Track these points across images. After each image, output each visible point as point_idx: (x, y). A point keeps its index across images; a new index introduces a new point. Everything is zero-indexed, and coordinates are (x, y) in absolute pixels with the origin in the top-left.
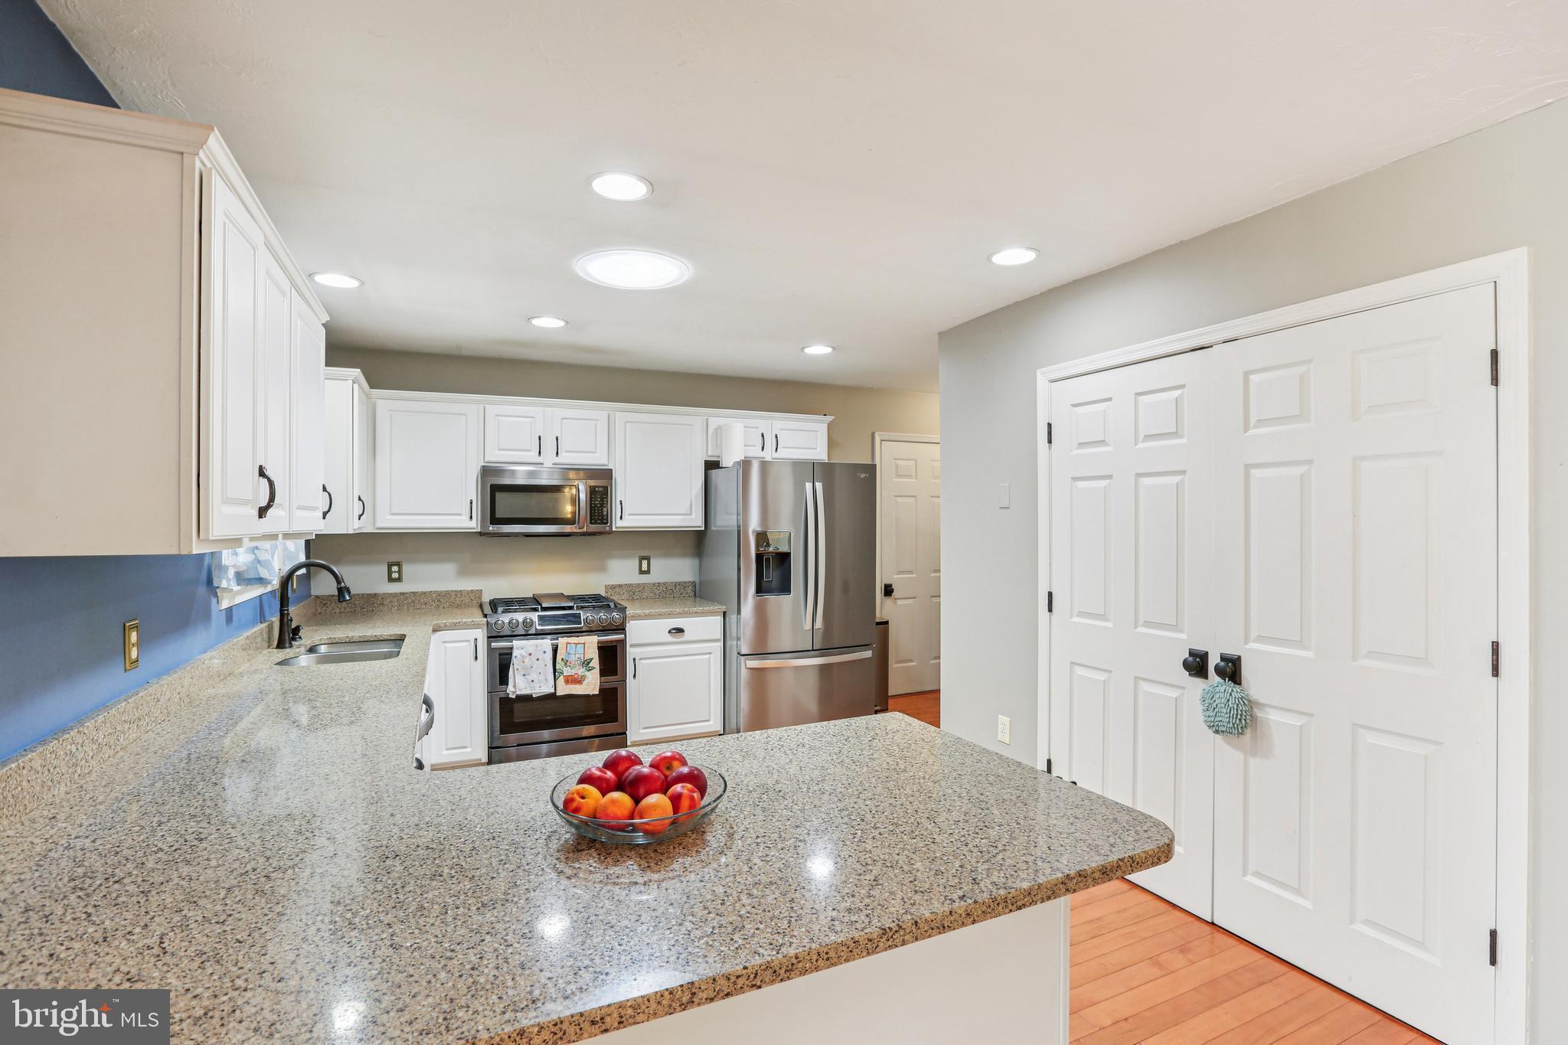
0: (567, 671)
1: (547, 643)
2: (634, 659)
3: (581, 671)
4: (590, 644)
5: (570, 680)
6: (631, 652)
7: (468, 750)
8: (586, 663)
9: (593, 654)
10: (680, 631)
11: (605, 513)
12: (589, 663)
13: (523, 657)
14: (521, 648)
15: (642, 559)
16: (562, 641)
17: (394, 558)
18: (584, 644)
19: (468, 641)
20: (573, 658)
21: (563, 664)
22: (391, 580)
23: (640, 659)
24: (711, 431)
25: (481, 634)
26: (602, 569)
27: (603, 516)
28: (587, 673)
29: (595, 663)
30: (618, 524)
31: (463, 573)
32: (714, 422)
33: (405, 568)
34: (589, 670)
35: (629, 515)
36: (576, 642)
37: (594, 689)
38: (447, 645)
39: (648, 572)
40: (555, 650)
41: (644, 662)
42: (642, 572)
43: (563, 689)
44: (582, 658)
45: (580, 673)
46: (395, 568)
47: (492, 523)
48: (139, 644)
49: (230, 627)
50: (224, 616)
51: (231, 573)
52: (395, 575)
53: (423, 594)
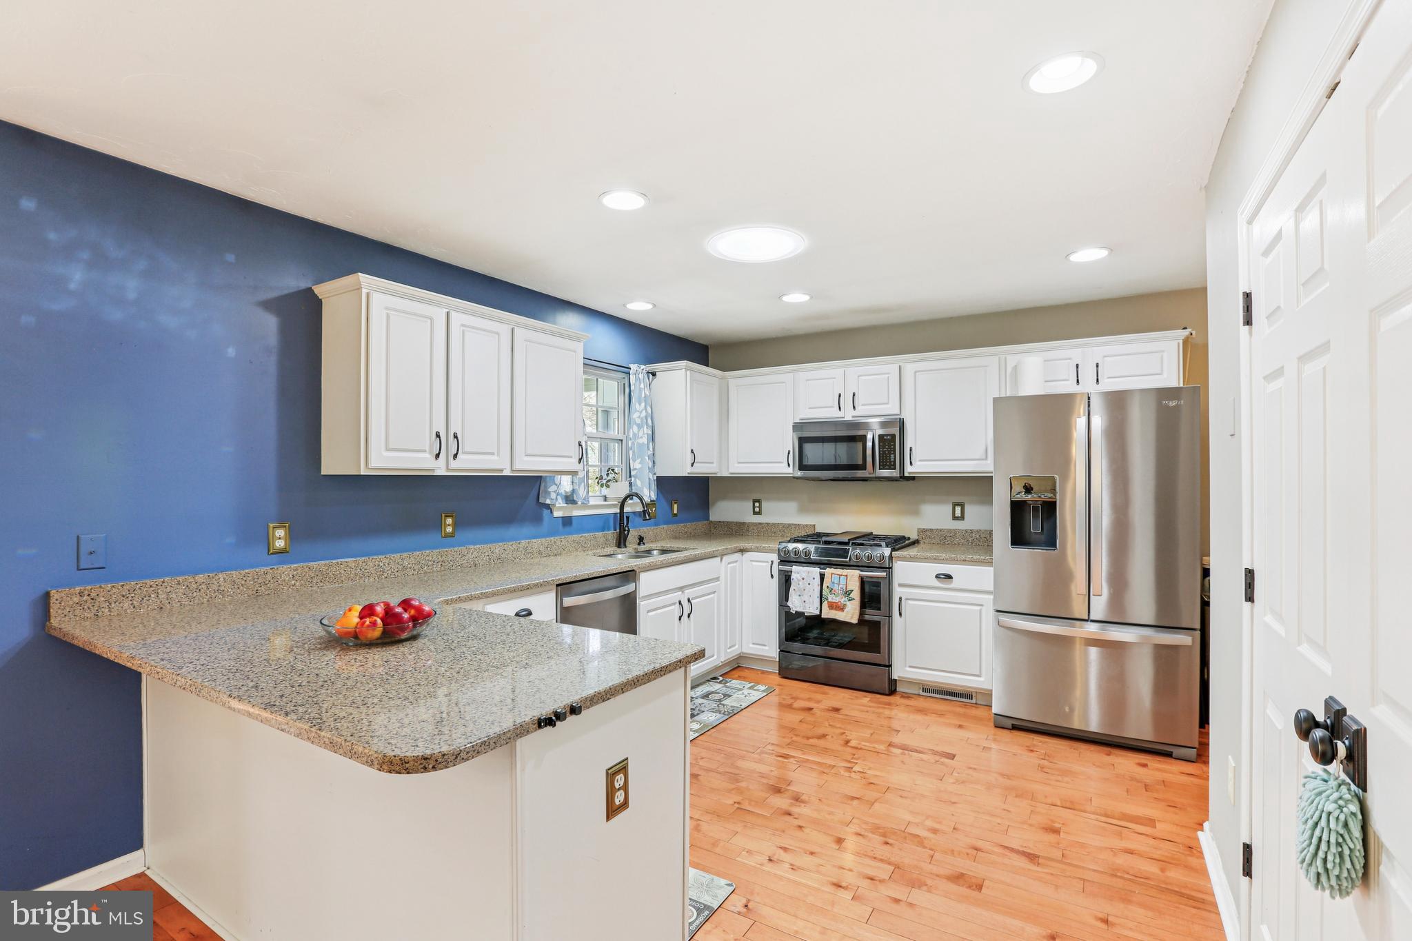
0: (831, 598)
1: (816, 571)
2: (900, 598)
3: (843, 600)
4: (852, 578)
5: (832, 606)
6: (898, 592)
7: (767, 648)
8: (847, 593)
9: (855, 586)
10: (949, 577)
11: (892, 460)
12: (850, 594)
13: (799, 580)
14: (798, 572)
15: (955, 505)
16: (828, 571)
17: (757, 497)
18: (847, 576)
19: (767, 562)
20: (836, 587)
21: (828, 591)
22: (755, 513)
23: (907, 599)
24: (1009, 370)
25: (775, 557)
26: (916, 513)
27: (890, 462)
28: (848, 603)
29: (856, 595)
30: (909, 470)
31: (803, 510)
32: (1012, 361)
33: (764, 504)
34: (850, 600)
35: (920, 461)
36: (839, 573)
37: (852, 618)
38: (754, 563)
39: (962, 518)
40: (822, 577)
41: (910, 602)
42: (955, 518)
43: (827, 613)
44: (844, 588)
45: (842, 601)
46: (757, 504)
47: (800, 469)
48: (456, 525)
49: (567, 529)
50: (560, 521)
51: (553, 496)
52: (757, 510)
53: (774, 524)
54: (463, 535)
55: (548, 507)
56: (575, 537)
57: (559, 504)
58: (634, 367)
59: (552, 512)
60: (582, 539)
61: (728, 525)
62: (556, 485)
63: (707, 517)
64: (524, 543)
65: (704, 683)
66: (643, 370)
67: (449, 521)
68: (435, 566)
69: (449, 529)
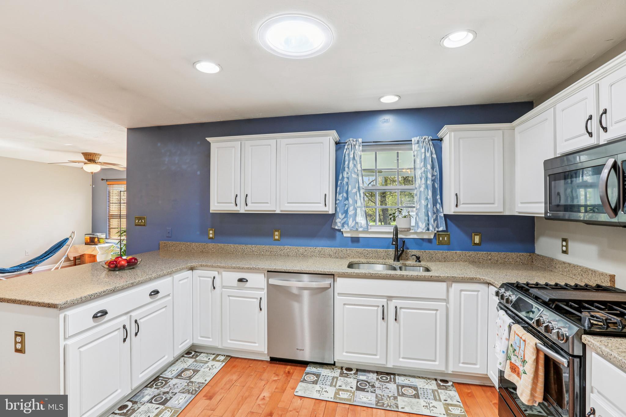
1: (509, 321)
4: (530, 345)
5: (513, 369)
8: (525, 361)
12: (527, 363)
16: (515, 326)
17: (565, 236)
18: (527, 340)
22: (562, 252)
33: (570, 244)
36: (522, 334)
40: (510, 330)
43: (508, 373)
45: (521, 369)
46: (564, 244)
47: (550, 210)
48: (281, 236)
49: (356, 244)
50: (350, 239)
51: (339, 224)
52: (564, 249)
53: (574, 266)
54: (284, 240)
55: (339, 230)
56: (359, 250)
57: (346, 229)
58: (415, 140)
59: (342, 234)
60: (365, 251)
61: (543, 258)
62: (340, 218)
63: (532, 251)
64: (318, 248)
65: (423, 378)
66: (425, 139)
67: (277, 233)
68: (267, 253)
69: (277, 237)
